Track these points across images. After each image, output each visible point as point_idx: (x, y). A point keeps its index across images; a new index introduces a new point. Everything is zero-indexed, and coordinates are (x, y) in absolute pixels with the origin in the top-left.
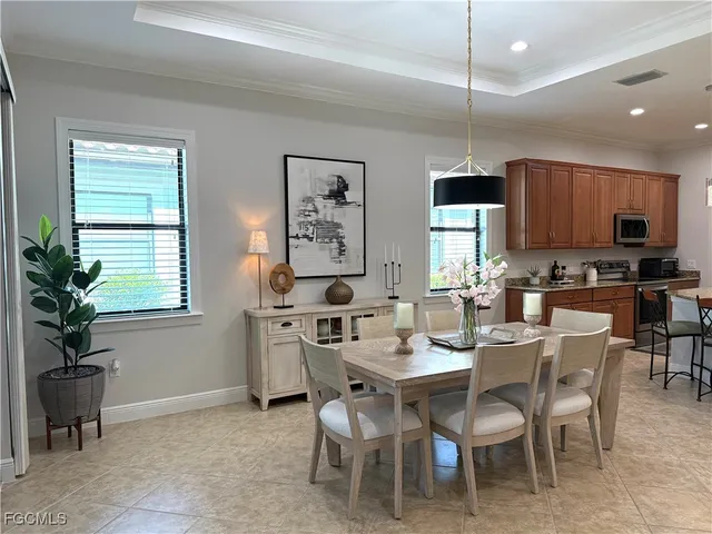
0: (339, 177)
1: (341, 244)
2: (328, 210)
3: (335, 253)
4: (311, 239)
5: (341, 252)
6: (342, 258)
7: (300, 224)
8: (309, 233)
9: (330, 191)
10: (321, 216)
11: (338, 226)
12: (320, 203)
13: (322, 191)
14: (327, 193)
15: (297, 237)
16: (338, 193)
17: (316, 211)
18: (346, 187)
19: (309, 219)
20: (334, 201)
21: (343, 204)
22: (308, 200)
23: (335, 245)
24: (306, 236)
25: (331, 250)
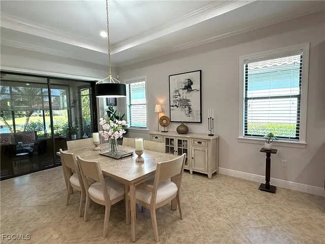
0: (189, 79)
1: (190, 109)
2: (184, 94)
3: (187, 112)
4: (178, 107)
5: (190, 112)
6: (190, 115)
7: (174, 101)
8: (177, 104)
9: (185, 86)
10: (181, 97)
11: (189, 101)
12: (181, 92)
13: (182, 86)
14: (184, 87)
15: (173, 106)
16: (188, 87)
17: (180, 95)
18: (192, 84)
19: (177, 99)
20: (186, 90)
21: (190, 91)
22: (177, 91)
23: (187, 109)
24: (176, 106)
25: (185, 111)
